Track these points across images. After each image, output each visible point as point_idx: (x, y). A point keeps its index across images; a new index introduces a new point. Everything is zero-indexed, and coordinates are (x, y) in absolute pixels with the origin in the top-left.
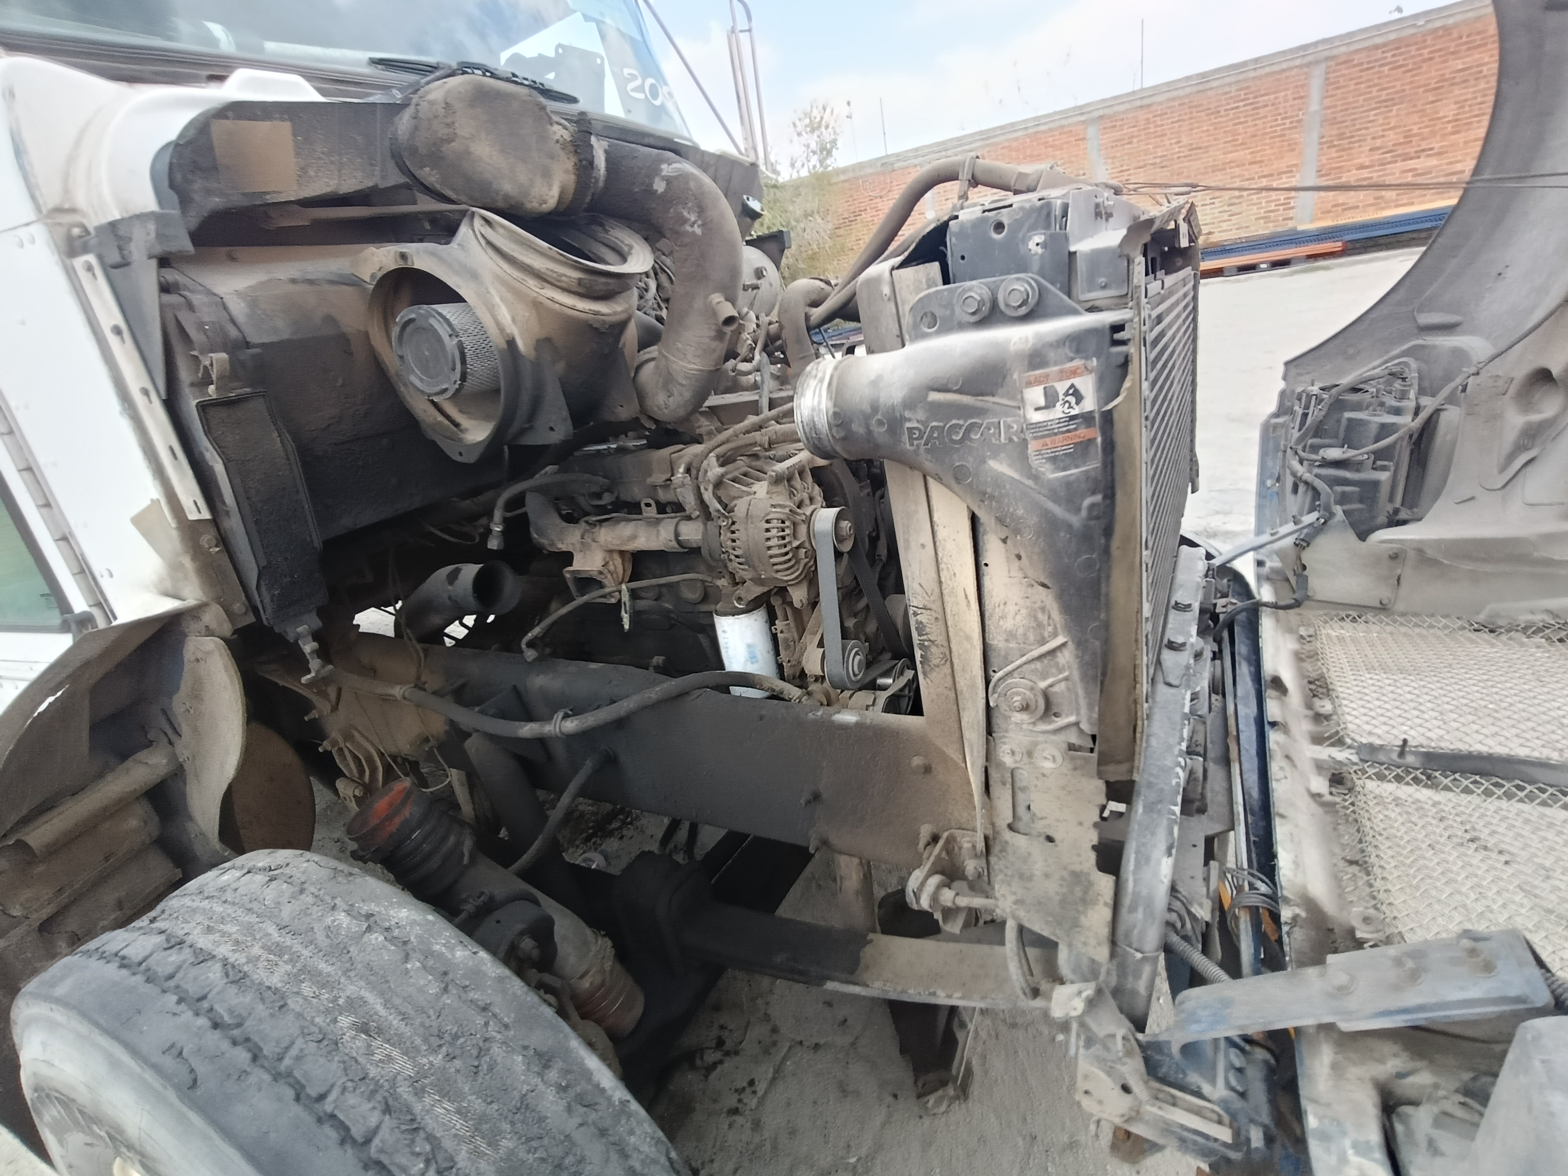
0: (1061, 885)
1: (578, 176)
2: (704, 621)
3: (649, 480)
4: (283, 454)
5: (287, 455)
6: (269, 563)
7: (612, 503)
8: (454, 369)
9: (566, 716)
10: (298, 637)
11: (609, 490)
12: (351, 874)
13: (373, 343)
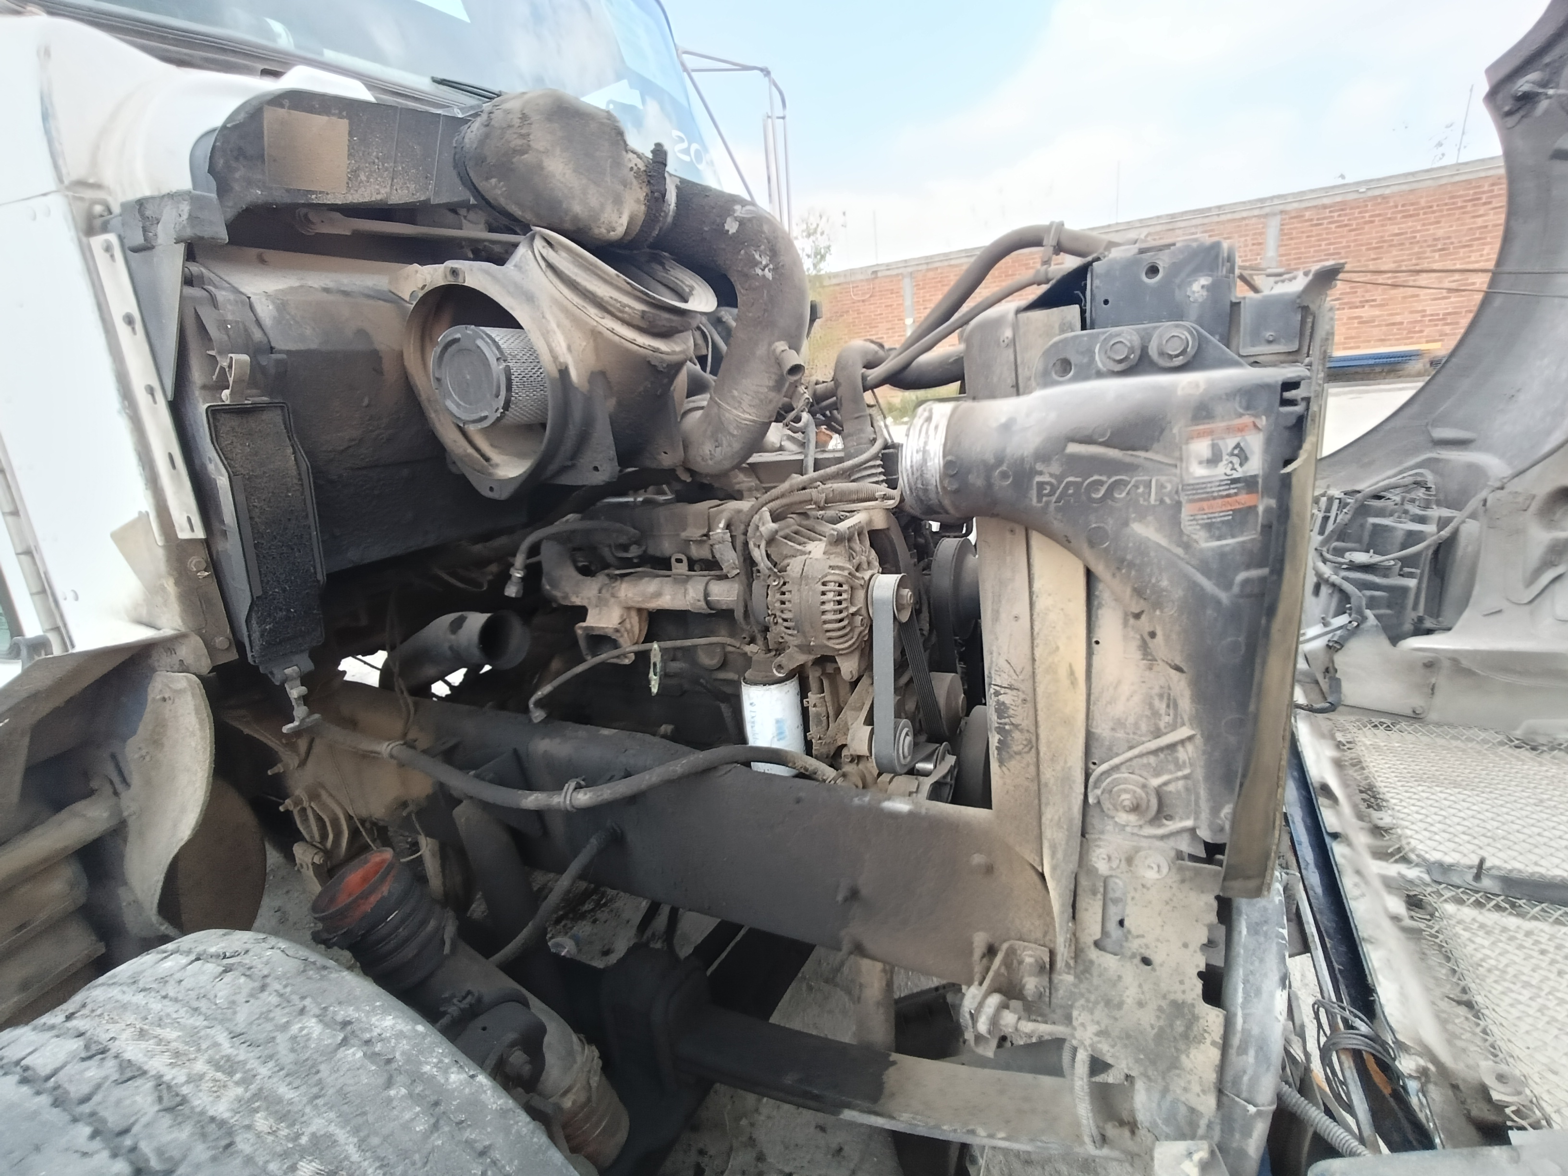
0: (1158, 1017)
1: (649, 208)
2: (728, 690)
3: (684, 535)
4: (295, 473)
5: (300, 474)
6: (265, 592)
7: (639, 557)
8: (497, 396)
9: (578, 787)
10: (286, 679)
11: (637, 543)
12: (325, 968)
13: (406, 363)
